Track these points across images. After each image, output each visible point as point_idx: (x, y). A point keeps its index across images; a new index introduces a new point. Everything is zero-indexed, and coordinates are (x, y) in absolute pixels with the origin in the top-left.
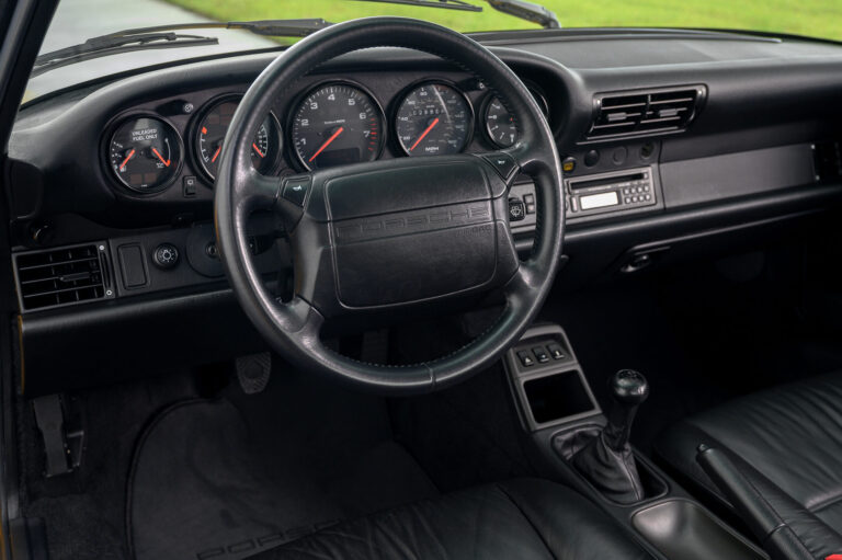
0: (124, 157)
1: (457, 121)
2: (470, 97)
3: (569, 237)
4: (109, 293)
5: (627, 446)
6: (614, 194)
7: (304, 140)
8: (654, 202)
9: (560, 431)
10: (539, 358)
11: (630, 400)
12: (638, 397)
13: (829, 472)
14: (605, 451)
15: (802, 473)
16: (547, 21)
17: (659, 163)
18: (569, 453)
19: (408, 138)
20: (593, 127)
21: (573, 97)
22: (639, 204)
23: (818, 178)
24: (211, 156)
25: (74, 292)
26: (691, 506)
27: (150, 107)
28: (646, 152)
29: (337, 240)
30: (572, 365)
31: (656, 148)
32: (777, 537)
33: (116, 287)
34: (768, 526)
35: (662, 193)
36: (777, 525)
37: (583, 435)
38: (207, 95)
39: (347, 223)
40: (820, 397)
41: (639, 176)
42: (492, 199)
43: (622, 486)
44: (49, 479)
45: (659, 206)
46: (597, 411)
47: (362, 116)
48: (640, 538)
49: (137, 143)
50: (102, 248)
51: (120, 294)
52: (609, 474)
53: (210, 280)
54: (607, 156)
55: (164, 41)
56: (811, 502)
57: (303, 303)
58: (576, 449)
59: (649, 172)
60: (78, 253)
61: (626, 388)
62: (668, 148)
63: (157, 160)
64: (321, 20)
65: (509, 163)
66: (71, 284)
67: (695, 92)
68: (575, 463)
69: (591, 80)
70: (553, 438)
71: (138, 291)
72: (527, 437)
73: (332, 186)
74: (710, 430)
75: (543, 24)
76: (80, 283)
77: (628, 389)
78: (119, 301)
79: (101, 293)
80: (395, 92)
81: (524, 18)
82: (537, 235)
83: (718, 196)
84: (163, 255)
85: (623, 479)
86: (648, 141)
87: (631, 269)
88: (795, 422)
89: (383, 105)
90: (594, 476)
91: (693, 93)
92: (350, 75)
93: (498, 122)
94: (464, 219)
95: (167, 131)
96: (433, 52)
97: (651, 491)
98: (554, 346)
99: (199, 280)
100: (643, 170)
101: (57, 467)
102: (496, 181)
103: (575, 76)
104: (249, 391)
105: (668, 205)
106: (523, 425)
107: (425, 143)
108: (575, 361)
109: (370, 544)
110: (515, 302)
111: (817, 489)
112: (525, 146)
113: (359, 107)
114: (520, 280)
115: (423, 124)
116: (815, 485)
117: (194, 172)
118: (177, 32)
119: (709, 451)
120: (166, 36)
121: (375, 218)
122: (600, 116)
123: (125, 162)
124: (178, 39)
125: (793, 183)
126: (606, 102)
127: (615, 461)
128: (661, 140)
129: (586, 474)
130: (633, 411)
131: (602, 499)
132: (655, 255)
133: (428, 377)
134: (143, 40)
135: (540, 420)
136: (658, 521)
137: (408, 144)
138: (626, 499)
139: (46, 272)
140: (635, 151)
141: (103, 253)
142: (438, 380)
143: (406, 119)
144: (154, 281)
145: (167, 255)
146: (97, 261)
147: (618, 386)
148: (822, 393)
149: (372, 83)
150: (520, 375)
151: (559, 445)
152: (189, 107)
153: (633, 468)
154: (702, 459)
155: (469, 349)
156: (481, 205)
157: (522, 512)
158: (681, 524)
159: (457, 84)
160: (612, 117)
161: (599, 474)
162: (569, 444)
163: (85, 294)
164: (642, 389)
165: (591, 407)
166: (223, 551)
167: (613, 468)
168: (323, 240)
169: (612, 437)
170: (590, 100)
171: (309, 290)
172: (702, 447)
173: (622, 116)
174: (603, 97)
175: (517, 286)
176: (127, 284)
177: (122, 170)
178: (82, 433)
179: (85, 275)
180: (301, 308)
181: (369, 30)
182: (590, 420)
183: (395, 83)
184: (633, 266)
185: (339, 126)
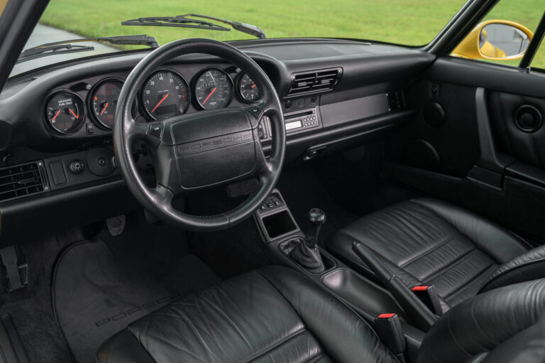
0: (54, 115)
1: (225, 89)
2: (232, 76)
3: (288, 143)
4: (46, 188)
5: (316, 246)
6: (299, 122)
7: (148, 101)
8: (318, 125)
9: (282, 242)
10: (268, 206)
11: (317, 223)
12: (321, 221)
13: (406, 248)
14: (306, 249)
15: (394, 250)
16: (259, 35)
17: (319, 105)
18: (287, 252)
19: (200, 98)
20: (291, 90)
21: (282, 75)
22: (311, 126)
23: (390, 110)
24: (100, 112)
25: (25, 190)
26: (349, 271)
27: (66, 87)
28: (313, 101)
29: (179, 155)
30: (285, 208)
31: (318, 98)
32: (392, 282)
33: (50, 185)
34: (388, 277)
35: (321, 120)
36: (392, 276)
37: (293, 242)
38: (97, 79)
39: (182, 146)
40: (398, 214)
41: (311, 113)
42: (252, 129)
43: (316, 265)
44: (11, 292)
45: (321, 127)
46: (298, 229)
47: (177, 88)
48: (327, 289)
49: (61, 107)
50: (40, 164)
51: (53, 189)
52: (309, 260)
53: (100, 178)
54: (295, 103)
55: (65, 49)
56: (400, 264)
57: (162, 188)
58: (290, 249)
59: (315, 110)
60: (25, 168)
61: (315, 217)
62: (323, 98)
63: (72, 116)
64: (145, 35)
65: (259, 111)
66: (23, 185)
67: (337, 71)
68: (291, 256)
69: (290, 66)
70: (279, 245)
71: (63, 186)
72: (266, 246)
73: (174, 127)
74: (351, 234)
75: (258, 36)
76: (28, 184)
77: (316, 218)
78: (52, 193)
79: (41, 188)
80: (194, 75)
81: (249, 33)
82: (273, 142)
83: (347, 121)
84: (75, 166)
85: (315, 261)
86: (314, 96)
87: (308, 158)
88: (389, 227)
89: (188, 81)
90: (301, 261)
91: (336, 72)
92: (170, 66)
93: (245, 88)
94: (239, 140)
95: (76, 99)
96: (215, 55)
97: (328, 266)
98: (275, 199)
99: (95, 178)
100: (312, 109)
101: (15, 285)
102: (253, 120)
103: (282, 64)
104: (114, 234)
105: (325, 126)
106: (264, 240)
107: (210, 101)
108: (286, 206)
109: (198, 307)
110: (264, 180)
111: (403, 257)
112: (265, 102)
113: (175, 83)
114: (267, 169)
115: (208, 91)
116: (400, 255)
117: (92, 121)
118: (72, 44)
119: (358, 244)
120: (67, 47)
121: (197, 143)
122: (294, 84)
123: (55, 117)
124: (73, 48)
125: (379, 113)
126: (297, 77)
127: (310, 253)
128: (320, 95)
129: (297, 261)
130: (319, 228)
131: (307, 272)
132: (319, 151)
133: (226, 220)
134: (55, 49)
135: (272, 236)
136: (334, 280)
137: (201, 101)
138: (317, 271)
139: (8, 180)
140: (309, 100)
141: (41, 167)
142: (231, 221)
143: (199, 88)
144: (70, 180)
145: (77, 166)
146: (38, 172)
147: (311, 217)
148: (398, 212)
149: (182, 70)
150: (260, 215)
151: (282, 248)
152: (89, 87)
153: (319, 255)
154: (355, 249)
155: (244, 205)
156: (247, 133)
157: (271, 283)
158: (344, 280)
159: (225, 70)
160: (300, 84)
161: (303, 260)
162: (286, 247)
163: (31, 191)
164: (323, 218)
165: (295, 228)
166: (110, 320)
167: (310, 256)
168: (171, 155)
169: (309, 242)
170: (290, 76)
171: (165, 180)
172: (354, 243)
173: (305, 84)
174: (296, 74)
175: (265, 172)
176: (56, 183)
177: (53, 122)
178: (26, 265)
179: (32, 180)
180: (161, 190)
181: (188, 45)
182: (296, 235)
183: (195, 70)
184: (309, 156)
185: (166, 93)
